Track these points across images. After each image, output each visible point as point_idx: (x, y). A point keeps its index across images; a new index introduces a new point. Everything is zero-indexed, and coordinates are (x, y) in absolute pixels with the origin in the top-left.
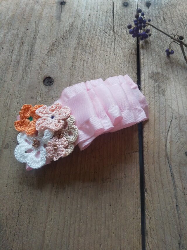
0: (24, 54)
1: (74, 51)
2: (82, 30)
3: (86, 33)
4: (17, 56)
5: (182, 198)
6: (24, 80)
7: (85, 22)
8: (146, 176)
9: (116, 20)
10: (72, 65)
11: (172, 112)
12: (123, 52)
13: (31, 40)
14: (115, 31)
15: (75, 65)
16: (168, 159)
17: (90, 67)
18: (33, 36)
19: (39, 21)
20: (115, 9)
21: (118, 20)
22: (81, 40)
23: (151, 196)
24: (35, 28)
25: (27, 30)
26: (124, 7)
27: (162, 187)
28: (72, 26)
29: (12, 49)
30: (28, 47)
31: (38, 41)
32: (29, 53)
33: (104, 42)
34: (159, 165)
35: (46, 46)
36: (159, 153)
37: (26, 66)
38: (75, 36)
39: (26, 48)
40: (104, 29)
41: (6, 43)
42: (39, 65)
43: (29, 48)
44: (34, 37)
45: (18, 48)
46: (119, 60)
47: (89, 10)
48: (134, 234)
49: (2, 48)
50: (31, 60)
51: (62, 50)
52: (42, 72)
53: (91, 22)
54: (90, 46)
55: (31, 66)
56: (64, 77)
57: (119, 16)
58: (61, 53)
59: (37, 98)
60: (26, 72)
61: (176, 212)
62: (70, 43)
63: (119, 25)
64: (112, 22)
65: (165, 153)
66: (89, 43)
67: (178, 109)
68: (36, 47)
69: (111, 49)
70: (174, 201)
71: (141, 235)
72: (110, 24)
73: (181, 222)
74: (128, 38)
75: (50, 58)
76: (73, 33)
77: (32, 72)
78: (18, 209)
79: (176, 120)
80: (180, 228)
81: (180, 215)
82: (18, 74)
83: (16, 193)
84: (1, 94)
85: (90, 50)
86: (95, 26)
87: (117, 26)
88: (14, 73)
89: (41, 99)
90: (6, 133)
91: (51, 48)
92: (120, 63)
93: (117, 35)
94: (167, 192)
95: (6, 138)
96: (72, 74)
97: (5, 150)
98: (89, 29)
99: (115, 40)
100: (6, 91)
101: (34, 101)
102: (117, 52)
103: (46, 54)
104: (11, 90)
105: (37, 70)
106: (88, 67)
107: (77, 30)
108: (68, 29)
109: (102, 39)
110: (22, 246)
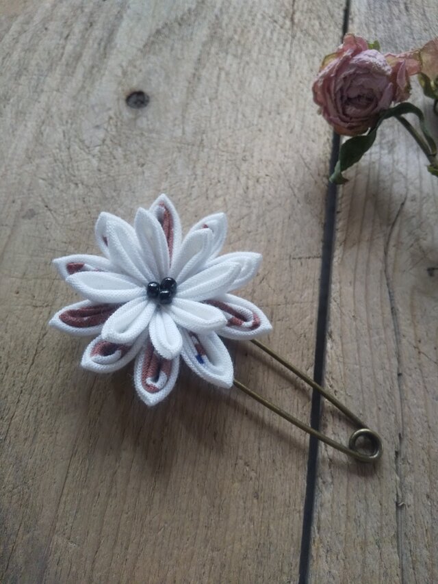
0: (93, 44)
1: (200, 47)
2: (224, 10)
3: (231, 18)
4: (75, 46)
5: (412, 359)
6: (86, 93)
8: (333, 306)
10: (194, 74)
11: (406, 187)
12: (309, 61)
13: (111, 19)
14: (296, 21)
15: (200, 75)
16: (387, 279)
17: (233, 81)
18: (116, 13)
22: (220, 30)
23: (340, 347)
27: (369, 331)
29: (67, 33)
30: (102, 32)
31: (125, 24)
32: (103, 44)
33: (269, 39)
34: (366, 287)
35: (142, 35)
37: (93, 67)
38: (207, 21)
39: (97, 32)
40: (271, 15)
41: (55, 20)
42: (122, 66)
43: (105, 34)
44: (119, 16)
45: (79, 32)
46: (300, 76)
49: (46, 29)
50: (105, 57)
51: (176, 45)
52: (126, 81)
54: (237, 43)
55: (104, 67)
56: (173, 96)
58: (172, 50)
59: (109, 129)
60: (90, 78)
61: (397, 387)
62: (194, 32)
63: (305, 10)
64: (292, 3)
65: (381, 265)
66: (235, 36)
67: (421, 182)
68: (118, 34)
69: (282, 53)
70: (393, 362)
72: (285, 6)
73: (407, 408)
74: (322, 36)
75: (147, 56)
76: (203, 15)
77: (104, 79)
78: (37, 341)
79: (414, 203)
80: (401, 421)
81: (405, 395)
82: (74, 80)
83: (37, 307)
84: (30, 113)
85: (237, 51)
86: (252, 8)
87: (302, 12)
88: (66, 77)
89: (117, 131)
90: (31, 188)
91: (152, 39)
92: (301, 82)
93: (299, 29)
94: (377, 343)
95: (30, 198)
96: (191, 90)
97: (26, 222)
98: (239, 11)
99: (293, 37)
100: (44, 109)
101: (101, 134)
102: (295, 61)
103: (139, 49)
104: (54, 109)
105: (117, 76)
106: (228, 82)
107: (213, 11)
108: (194, 6)
109: (265, 31)
110: (35, 414)
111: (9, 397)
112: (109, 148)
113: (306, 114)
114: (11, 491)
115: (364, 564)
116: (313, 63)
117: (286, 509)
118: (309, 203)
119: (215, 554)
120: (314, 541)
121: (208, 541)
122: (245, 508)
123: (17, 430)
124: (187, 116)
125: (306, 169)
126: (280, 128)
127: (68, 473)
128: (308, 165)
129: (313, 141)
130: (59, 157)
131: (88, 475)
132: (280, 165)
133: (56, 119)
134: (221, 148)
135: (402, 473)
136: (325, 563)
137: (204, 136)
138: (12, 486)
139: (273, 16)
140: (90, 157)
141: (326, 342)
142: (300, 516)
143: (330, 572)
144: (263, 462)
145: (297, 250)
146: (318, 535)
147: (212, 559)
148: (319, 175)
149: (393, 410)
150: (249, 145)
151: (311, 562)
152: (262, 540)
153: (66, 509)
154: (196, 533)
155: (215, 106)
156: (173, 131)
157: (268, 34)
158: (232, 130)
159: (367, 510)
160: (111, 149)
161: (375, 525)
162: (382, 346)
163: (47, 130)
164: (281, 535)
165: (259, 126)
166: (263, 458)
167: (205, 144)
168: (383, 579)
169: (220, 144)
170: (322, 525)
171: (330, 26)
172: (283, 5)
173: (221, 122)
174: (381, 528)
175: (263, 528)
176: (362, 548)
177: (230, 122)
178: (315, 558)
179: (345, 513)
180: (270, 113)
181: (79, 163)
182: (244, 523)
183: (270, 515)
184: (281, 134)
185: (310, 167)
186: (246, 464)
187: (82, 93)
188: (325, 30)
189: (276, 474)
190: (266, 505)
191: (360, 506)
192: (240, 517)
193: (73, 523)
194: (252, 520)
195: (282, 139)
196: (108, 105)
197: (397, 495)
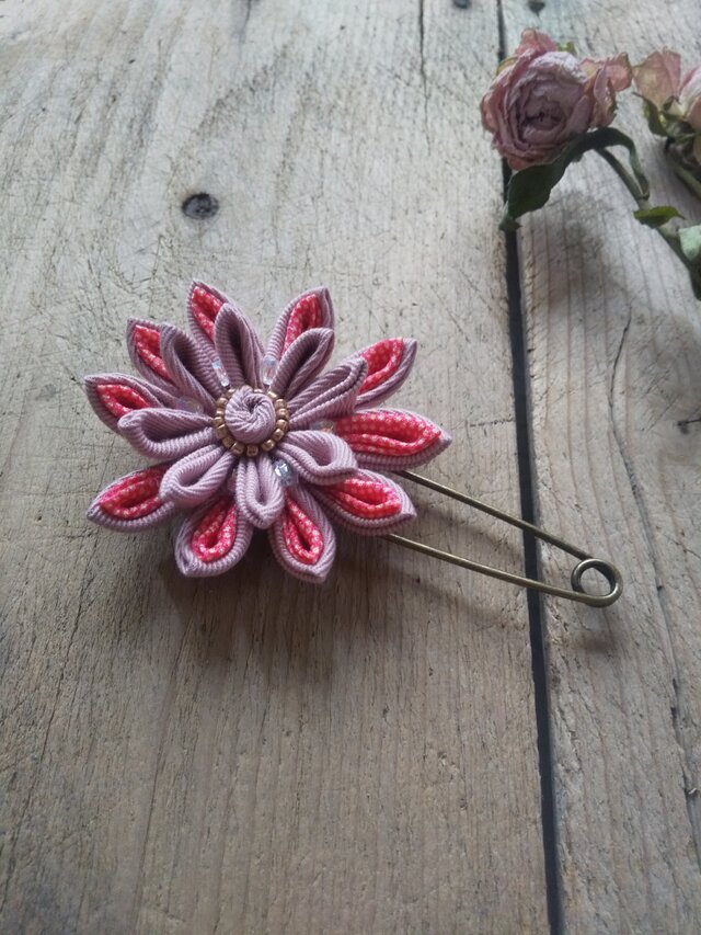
0: (120, 127)
1: (289, 122)
2: (317, 65)
3: (329, 76)
4: (93, 133)
5: (676, 563)
6: (117, 202)
7: (327, 45)
8: (543, 493)
9: (429, 43)
10: (284, 162)
11: (627, 305)
12: (455, 132)
13: (144, 89)
14: (428, 74)
15: (293, 163)
16: (620, 444)
17: (344, 168)
18: (152, 79)
19: (172, 39)
20: (427, 13)
21: (438, 45)
22: (314, 95)
24: (160, 58)
25: (132, 61)
26: (457, 11)
27: (603, 526)
28: (284, 55)
29: (78, 113)
30: (132, 109)
31: (168, 94)
32: (136, 126)
33: (391, 103)
34: (589, 459)
35: (196, 109)
36: (587, 421)
37: (124, 162)
38: (294, 82)
39: (125, 109)
40: (389, 67)
41: (57, 96)
42: (170, 158)
43: (138, 112)
44: (156, 83)
45: (98, 110)
46: (444, 154)
47: (341, 15)
48: (508, 677)
49: (44, 110)
50: (141, 146)
51: (249, 120)
52: (178, 179)
53: (348, 45)
54: (343, 112)
55: (141, 160)
56: (254, 196)
57: (441, 35)
58: (244, 128)
59: (160, 254)
60: (122, 178)
61: (658, 608)
62: (276, 100)
63: (440, 56)
64: (419, 48)
65: (607, 424)
66: (340, 102)
67: (648, 295)
68: (159, 110)
69: (414, 122)
70: (647, 571)
71: (533, 683)
72: (409, 54)
74: (470, 93)
75: (206, 140)
76: (286, 74)
77: (144, 178)
78: (79, 592)
79: (643, 327)
80: (673, 660)
81: (673, 619)
82: (96, 183)
83: (73, 538)
84: (32, 238)
85: (345, 123)
86: (359, 58)
87: (435, 59)
88: (83, 180)
89: (173, 256)
90: (45, 352)
91: (211, 113)
92: (447, 162)
93: (434, 86)
94: (619, 543)
95: (45, 367)
96: (281, 186)
97: (41, 406)
98: (340, 65)
99: (428, 97)
100: (53, 230)
101: (149, 262)
102: (434, 132)
103: (193, 131)
104: (69, 229)
105: (163, 172)
106: (337, 170)
107: (301, 66)
108: (270, 63)
109: (384, 92)
110: (88, 710)
111: (43, 687)
112: (163, 282)
113: (461, 209)
114: (61, 843)
115: (651, 896)
116: (462, 133)
117: (514, 820)
118: (485, 340)
119: (410, 907)
120: (565, 868)
121: (397, 888)
122: (448, 825)
123: (62, 739)
124: (280, 225)
125: (473, 291)
126: (424, 232)
127: (153, 801)
128: (474, 284)
129: (477, 248)
130: (85, 301)
131: (188, 802)
132: (432, 287)
133: (74, 245)
134: (338, 269)
135: (687, 741)
136: (588, 903)
137: (310, 253)
138: (62, 834)
139: (393, 69)
140: (135, 298)
141: (540, 550)
142: (537, 828)
143: (598, 915)
144: (467, 749)
145: (476, 412)
146: (569, 858)
147: (407, 916)
148: (493, 297)
149: (660, 645)
150: (381, 262)
151: (564, 903)
152: (483, 874)
153: (157, 862)
154: (375, 877)
155: (322, 207)
156: (262, 249)
157: (389, 96)
158: (351, 241)
159: (641, 808)
160: (167, 284)
161: (658, 830)
162: (627, 547)
163: (62, 262)
164: (512, 863)
165: (393, 232)
166: (466, 743)
167: (313, 265)
168: (684, 916)
169: (336, 264)
170: (575, 839)
171: (480, 78)
172: (406, 52)
173: (334, 230)
174: (667, 833)
175: (481, 856)
176: (642, 870)
177: (347, 229)
178: (571, 895)
179: (608, 815)
180: (407, 213)
181: (117, 309)
182: (449, 851)
183: (489, 833)
184: (427, 241)
185: (478, 286)
186: (441, 755)
187: (111, 201)
188: (474, 83)
189: (491, 765)
190: (481, 817)
191: (630, 801)
192: (443, 842)
193: (170, 883)
194: (461, 843)
195: (429, 249)
196: (155, 217)
197: (685, 778)
